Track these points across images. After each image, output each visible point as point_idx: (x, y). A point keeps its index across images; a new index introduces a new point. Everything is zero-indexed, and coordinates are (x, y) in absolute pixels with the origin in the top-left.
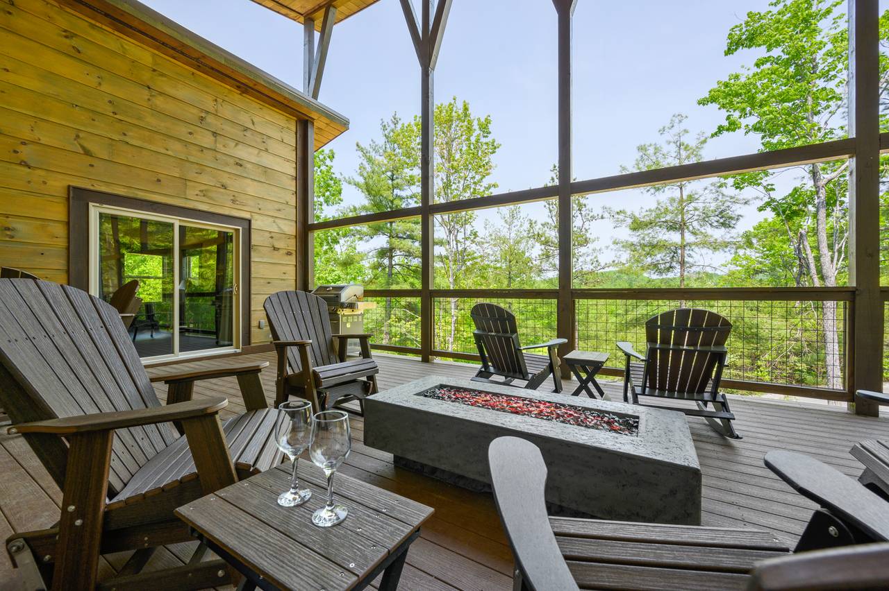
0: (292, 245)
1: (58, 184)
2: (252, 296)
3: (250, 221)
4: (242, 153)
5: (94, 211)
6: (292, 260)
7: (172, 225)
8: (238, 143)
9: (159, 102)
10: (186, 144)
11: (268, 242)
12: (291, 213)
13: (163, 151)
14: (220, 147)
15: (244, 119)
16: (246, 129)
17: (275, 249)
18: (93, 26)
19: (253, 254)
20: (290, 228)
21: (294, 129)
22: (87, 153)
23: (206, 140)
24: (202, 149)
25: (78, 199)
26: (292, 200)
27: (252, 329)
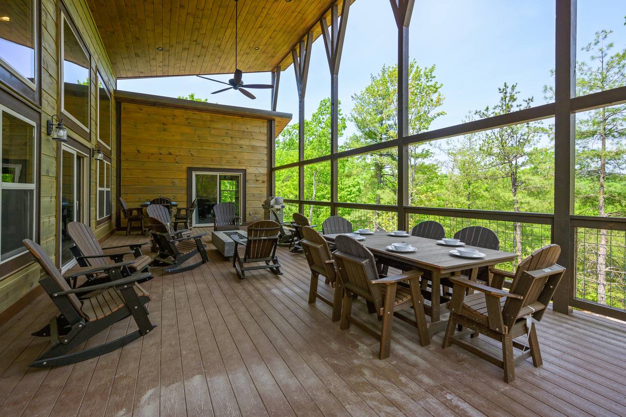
0: (265, 178)
1: (185, 167)
2: (247, 202)
3: (245, 170)
4: (242, 142)
5: (194, 174)
6: (265, 185)
7: (217, 175)
8: (241, 139)
9: (213, 131)
10: (221, 144)
11: (254, 178)
12: (265, 164)
13: (214, 149)
14: (234, 142)
15: (244, 128)
16: (244, 132)
17: (257, 181)
18: (193, 113)
19: (247, 183)
20: (264, 171)
21: (266, 125)
22: (192, 155)
23: (229, 141)
24: (227, 145)
25: (190, 170)
26: (266, 158)
27: (247, 215)
